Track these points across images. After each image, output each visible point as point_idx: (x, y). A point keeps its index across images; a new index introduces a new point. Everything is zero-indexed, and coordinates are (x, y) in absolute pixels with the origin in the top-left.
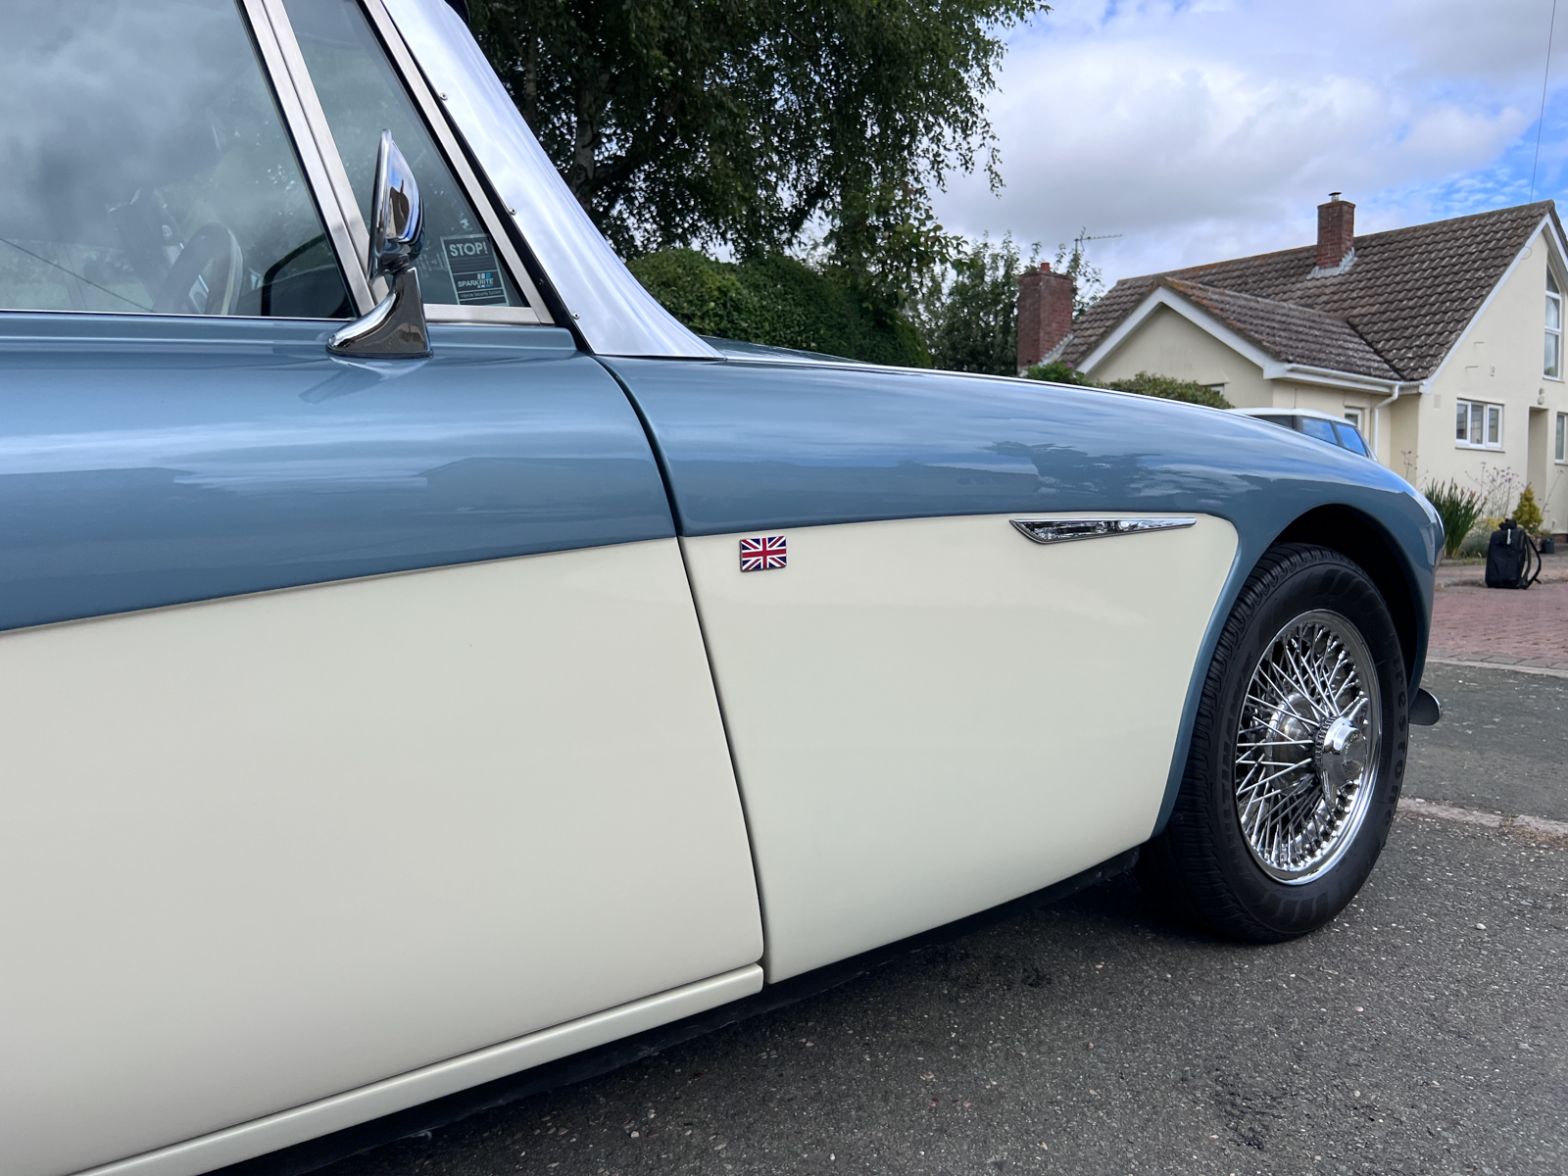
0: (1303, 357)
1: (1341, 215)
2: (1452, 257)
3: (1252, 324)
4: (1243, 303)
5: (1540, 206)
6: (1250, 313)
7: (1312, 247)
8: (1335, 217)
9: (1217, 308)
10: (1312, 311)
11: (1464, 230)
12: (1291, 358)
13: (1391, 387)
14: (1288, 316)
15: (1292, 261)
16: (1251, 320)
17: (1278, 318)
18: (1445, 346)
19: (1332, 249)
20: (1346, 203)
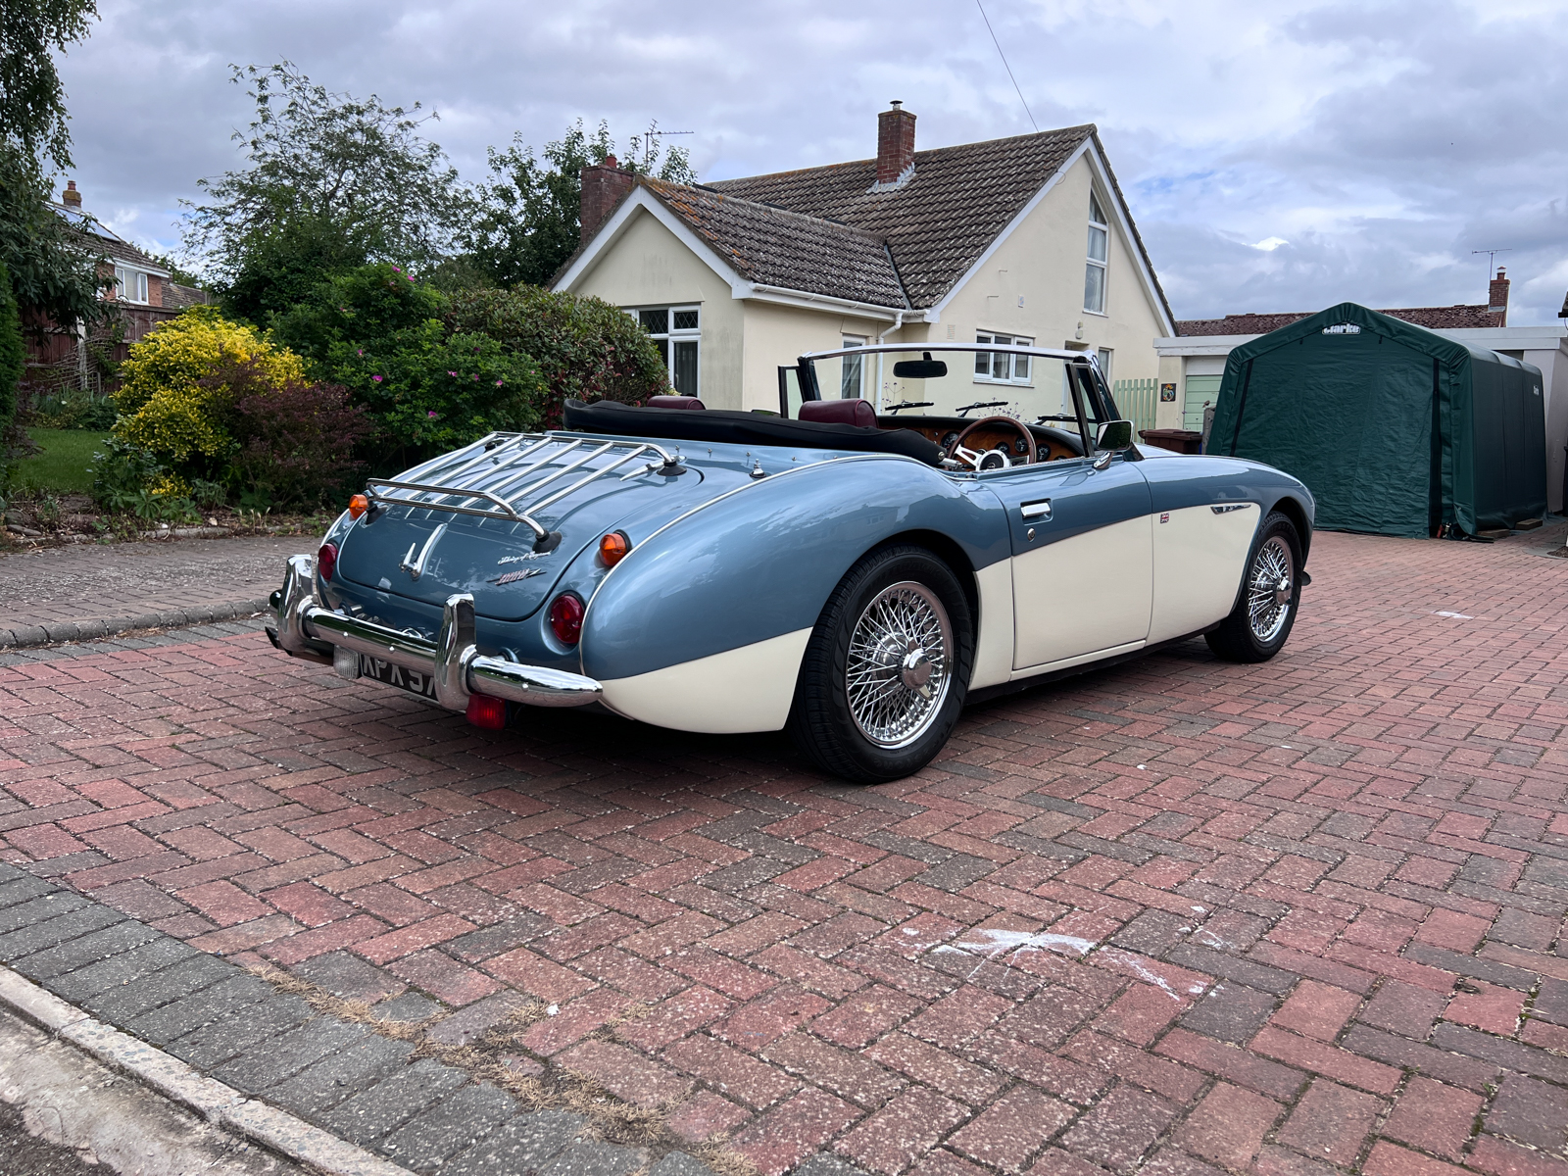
1: (899, 126)
2: (993, 178)
5: (1081, 129)
7: (871, 162)
8: (896, 127)
10: (842, 226)
12: (761, 277)
13: (894, 315)
14: (803, 230)
15: (861, 173)
17: (784, 232)
18: (957, 272)
19: (891, 162)
20: (905, 113)
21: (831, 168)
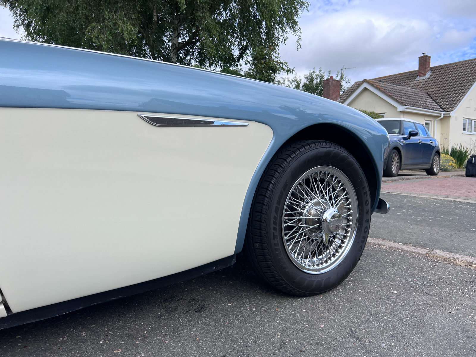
0: (411, 104)
1: (426, 60)
2: (462, 73)
3: (394, 94)
4: (392, 87)
6: (394, 90)
7: (417, 70)
8: (424, 61)
9: (383, 89)
10: (415, 90)
11: (466, 64)
12: (406, 104)
13: (440, 114)
14: (407, 91)
15: (410, 75)
16: (394, 92)
17: (403, 92)
18: (459, 100)
19: (423, 71)
20: (428, 56)
21: (399, 74)
